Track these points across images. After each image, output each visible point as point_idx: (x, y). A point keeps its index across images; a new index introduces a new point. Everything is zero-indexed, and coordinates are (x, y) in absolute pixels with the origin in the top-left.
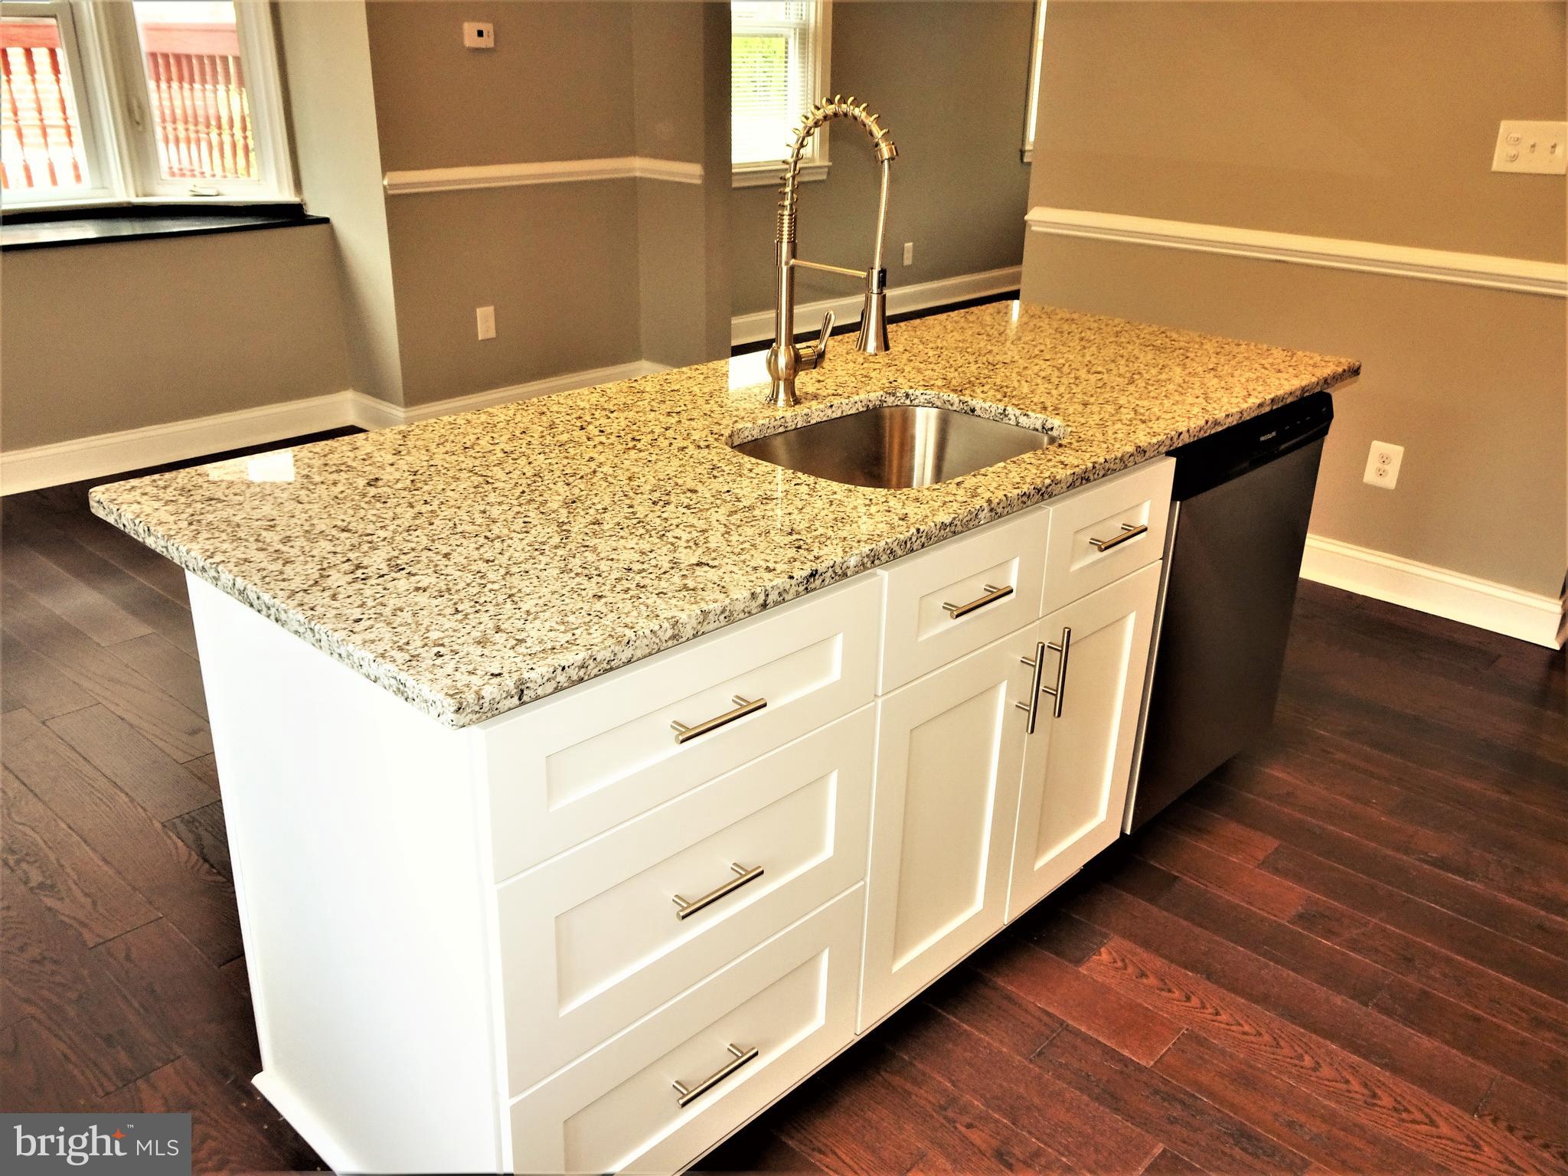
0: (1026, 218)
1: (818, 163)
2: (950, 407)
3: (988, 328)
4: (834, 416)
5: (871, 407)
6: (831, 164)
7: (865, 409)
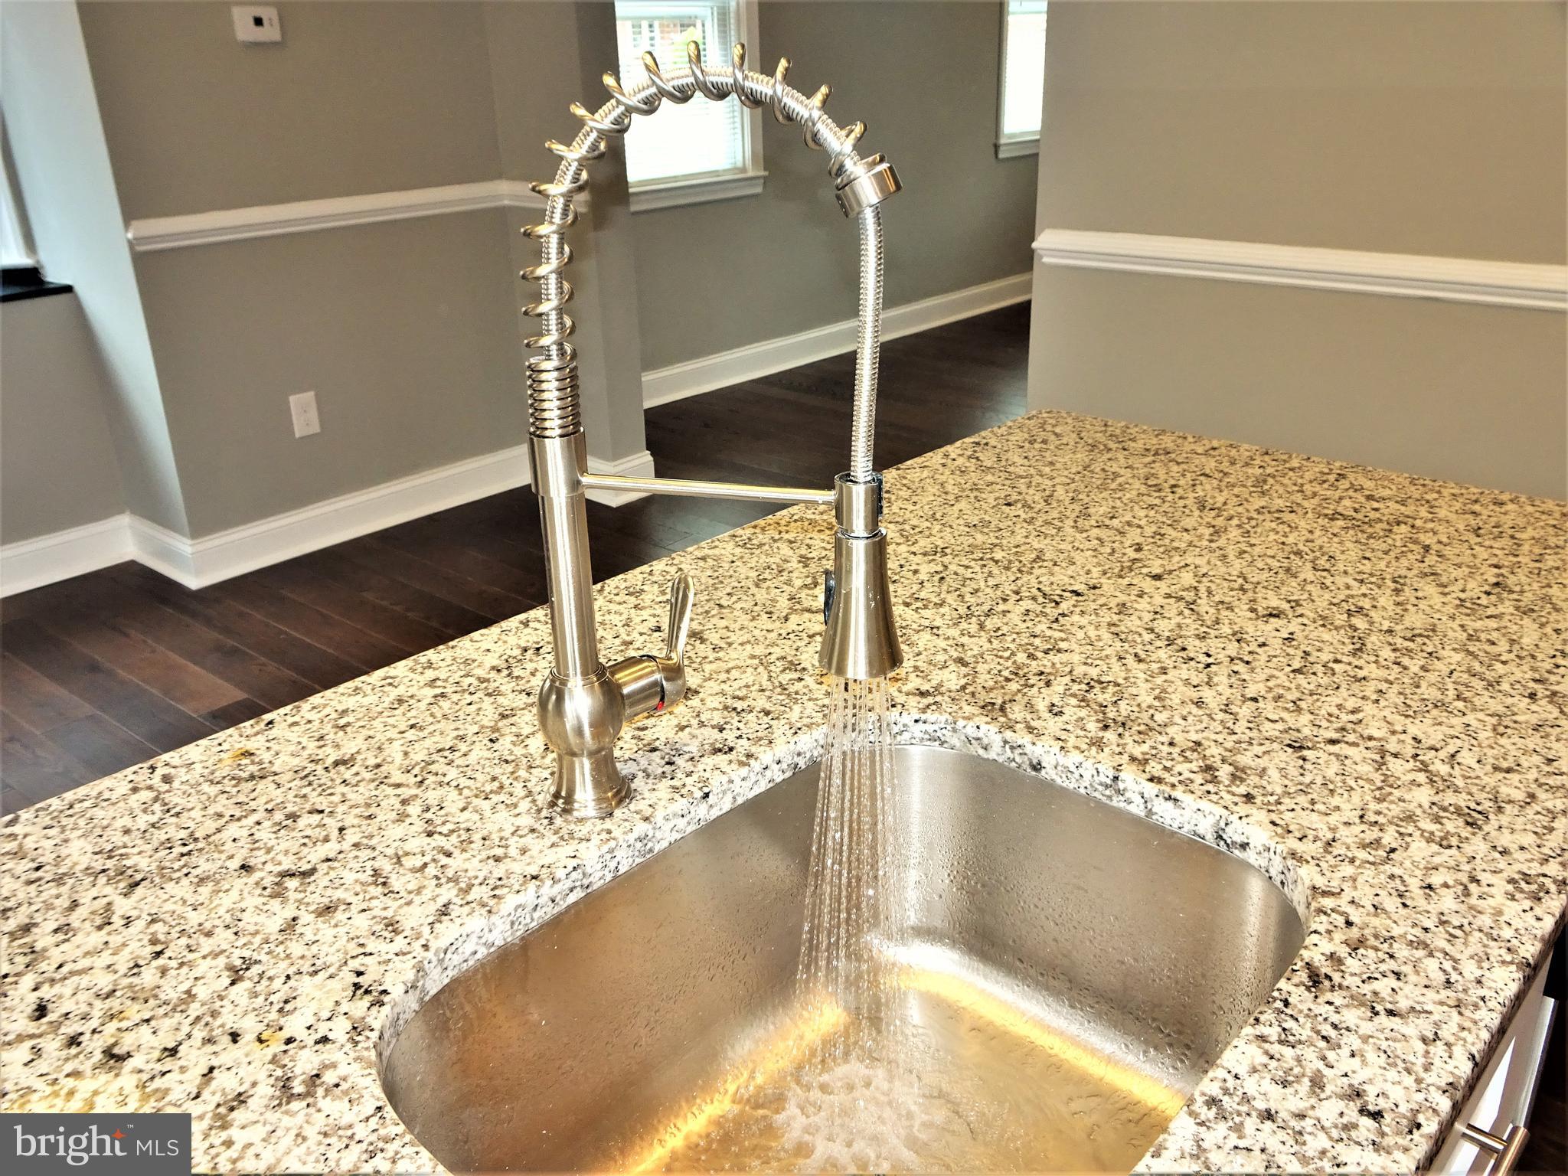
0: (1034, 245)
1: (750, 174)
2: (981, 752)
3: (1022, 484)
4: (715, 813)
5: (802, 765)
6: (766, 173)
7: (789, 774)
